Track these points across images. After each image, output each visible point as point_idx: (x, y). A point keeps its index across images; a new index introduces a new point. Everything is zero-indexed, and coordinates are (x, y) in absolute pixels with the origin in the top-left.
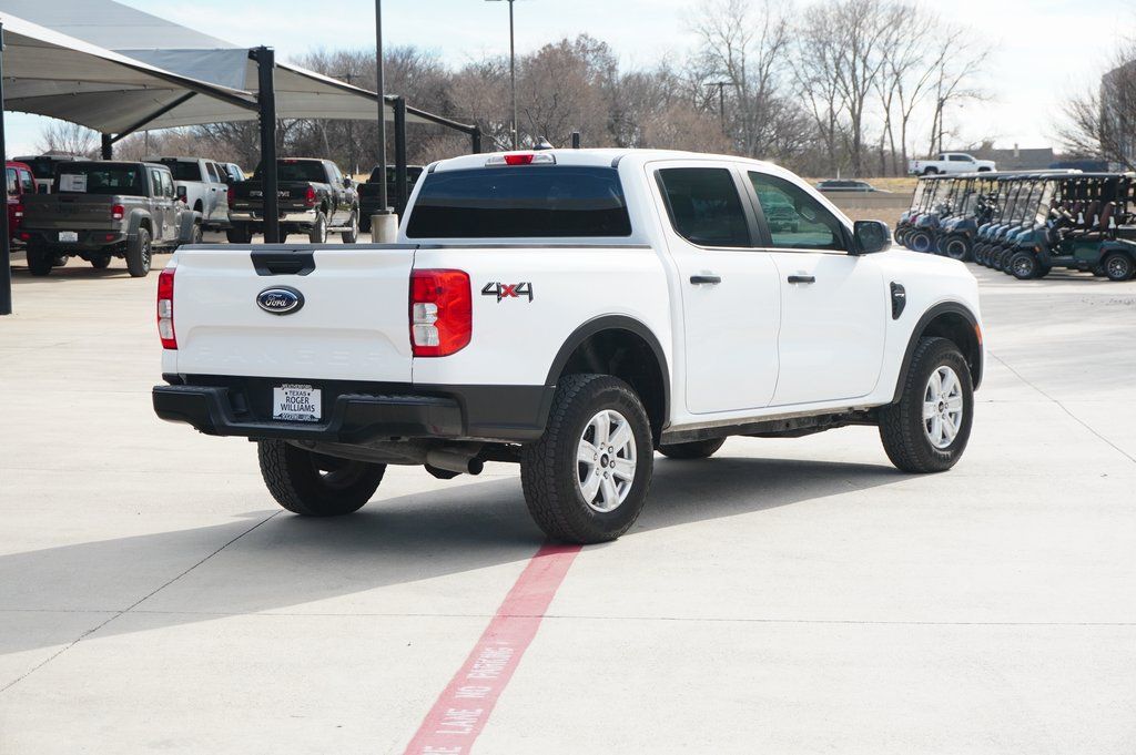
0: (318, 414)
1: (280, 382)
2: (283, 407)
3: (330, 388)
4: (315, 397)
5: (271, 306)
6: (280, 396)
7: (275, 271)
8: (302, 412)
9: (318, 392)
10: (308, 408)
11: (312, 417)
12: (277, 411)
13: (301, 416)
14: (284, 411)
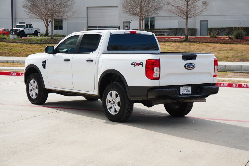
0: (190, 92)
1: (182, 86)
2: (183, 92)
3: (193, 86)
4: (190, 88)
5: (190, 68)
6: (182, 89)
7: (187, 59)
8: (187, 92)
9: (190, 87)
10: (188, 91)
11: (189, 93)
12: (181, 93)
13: (187, 93)
14: (183, 93)
